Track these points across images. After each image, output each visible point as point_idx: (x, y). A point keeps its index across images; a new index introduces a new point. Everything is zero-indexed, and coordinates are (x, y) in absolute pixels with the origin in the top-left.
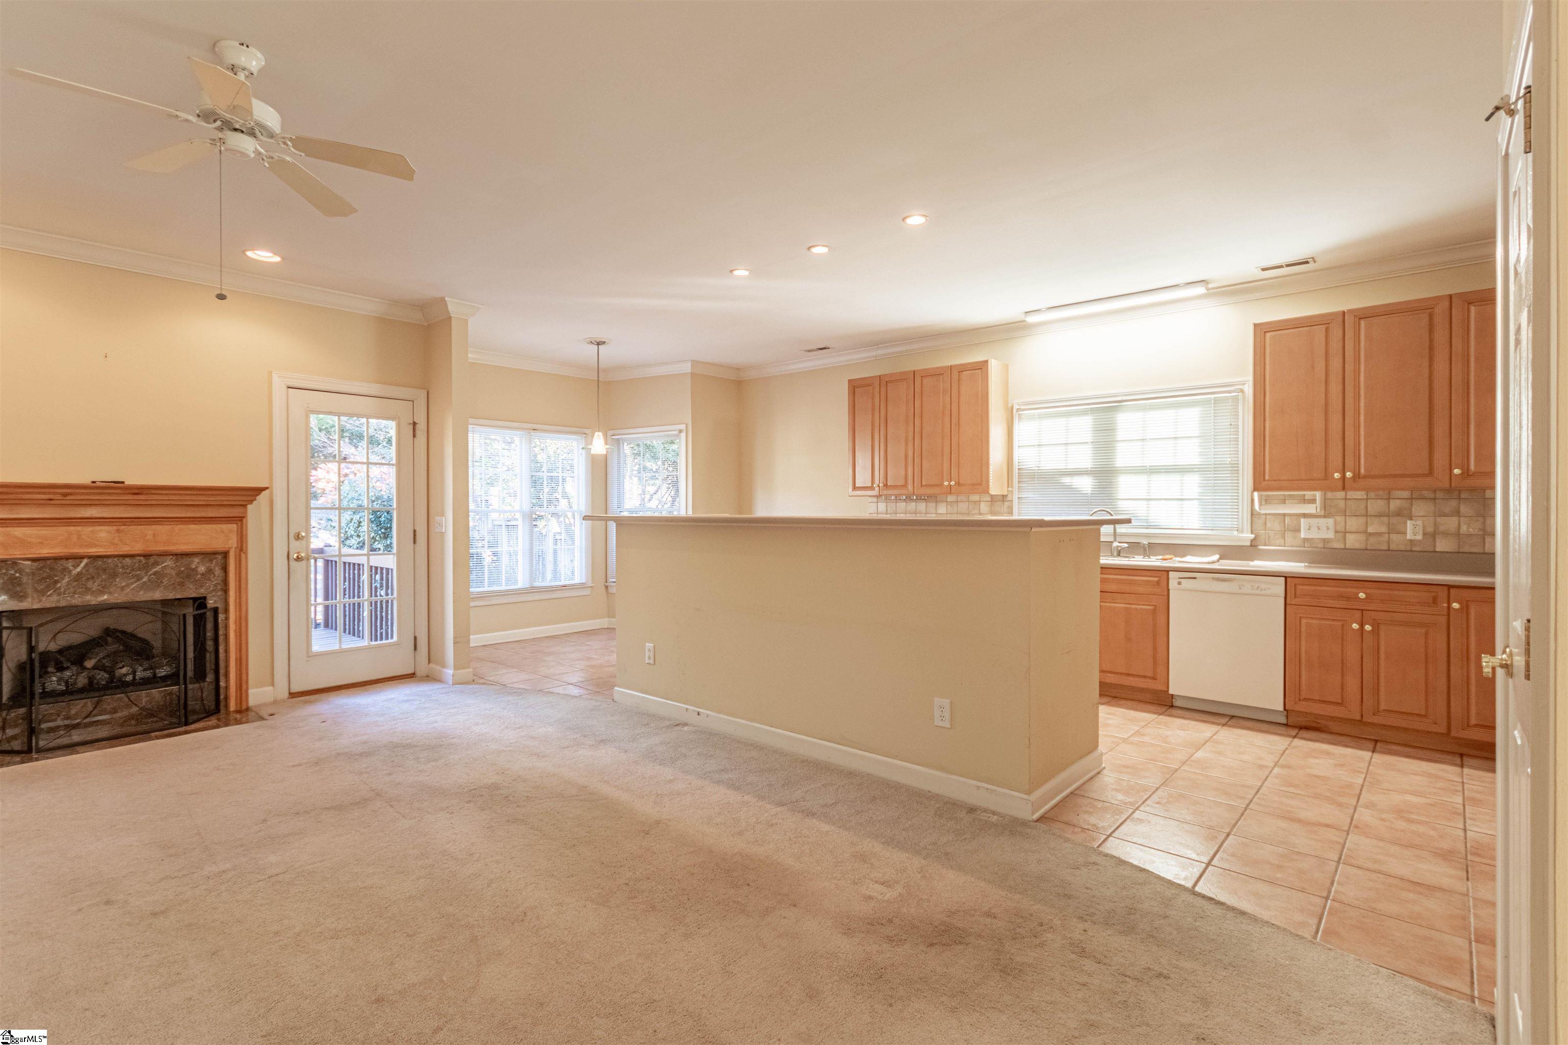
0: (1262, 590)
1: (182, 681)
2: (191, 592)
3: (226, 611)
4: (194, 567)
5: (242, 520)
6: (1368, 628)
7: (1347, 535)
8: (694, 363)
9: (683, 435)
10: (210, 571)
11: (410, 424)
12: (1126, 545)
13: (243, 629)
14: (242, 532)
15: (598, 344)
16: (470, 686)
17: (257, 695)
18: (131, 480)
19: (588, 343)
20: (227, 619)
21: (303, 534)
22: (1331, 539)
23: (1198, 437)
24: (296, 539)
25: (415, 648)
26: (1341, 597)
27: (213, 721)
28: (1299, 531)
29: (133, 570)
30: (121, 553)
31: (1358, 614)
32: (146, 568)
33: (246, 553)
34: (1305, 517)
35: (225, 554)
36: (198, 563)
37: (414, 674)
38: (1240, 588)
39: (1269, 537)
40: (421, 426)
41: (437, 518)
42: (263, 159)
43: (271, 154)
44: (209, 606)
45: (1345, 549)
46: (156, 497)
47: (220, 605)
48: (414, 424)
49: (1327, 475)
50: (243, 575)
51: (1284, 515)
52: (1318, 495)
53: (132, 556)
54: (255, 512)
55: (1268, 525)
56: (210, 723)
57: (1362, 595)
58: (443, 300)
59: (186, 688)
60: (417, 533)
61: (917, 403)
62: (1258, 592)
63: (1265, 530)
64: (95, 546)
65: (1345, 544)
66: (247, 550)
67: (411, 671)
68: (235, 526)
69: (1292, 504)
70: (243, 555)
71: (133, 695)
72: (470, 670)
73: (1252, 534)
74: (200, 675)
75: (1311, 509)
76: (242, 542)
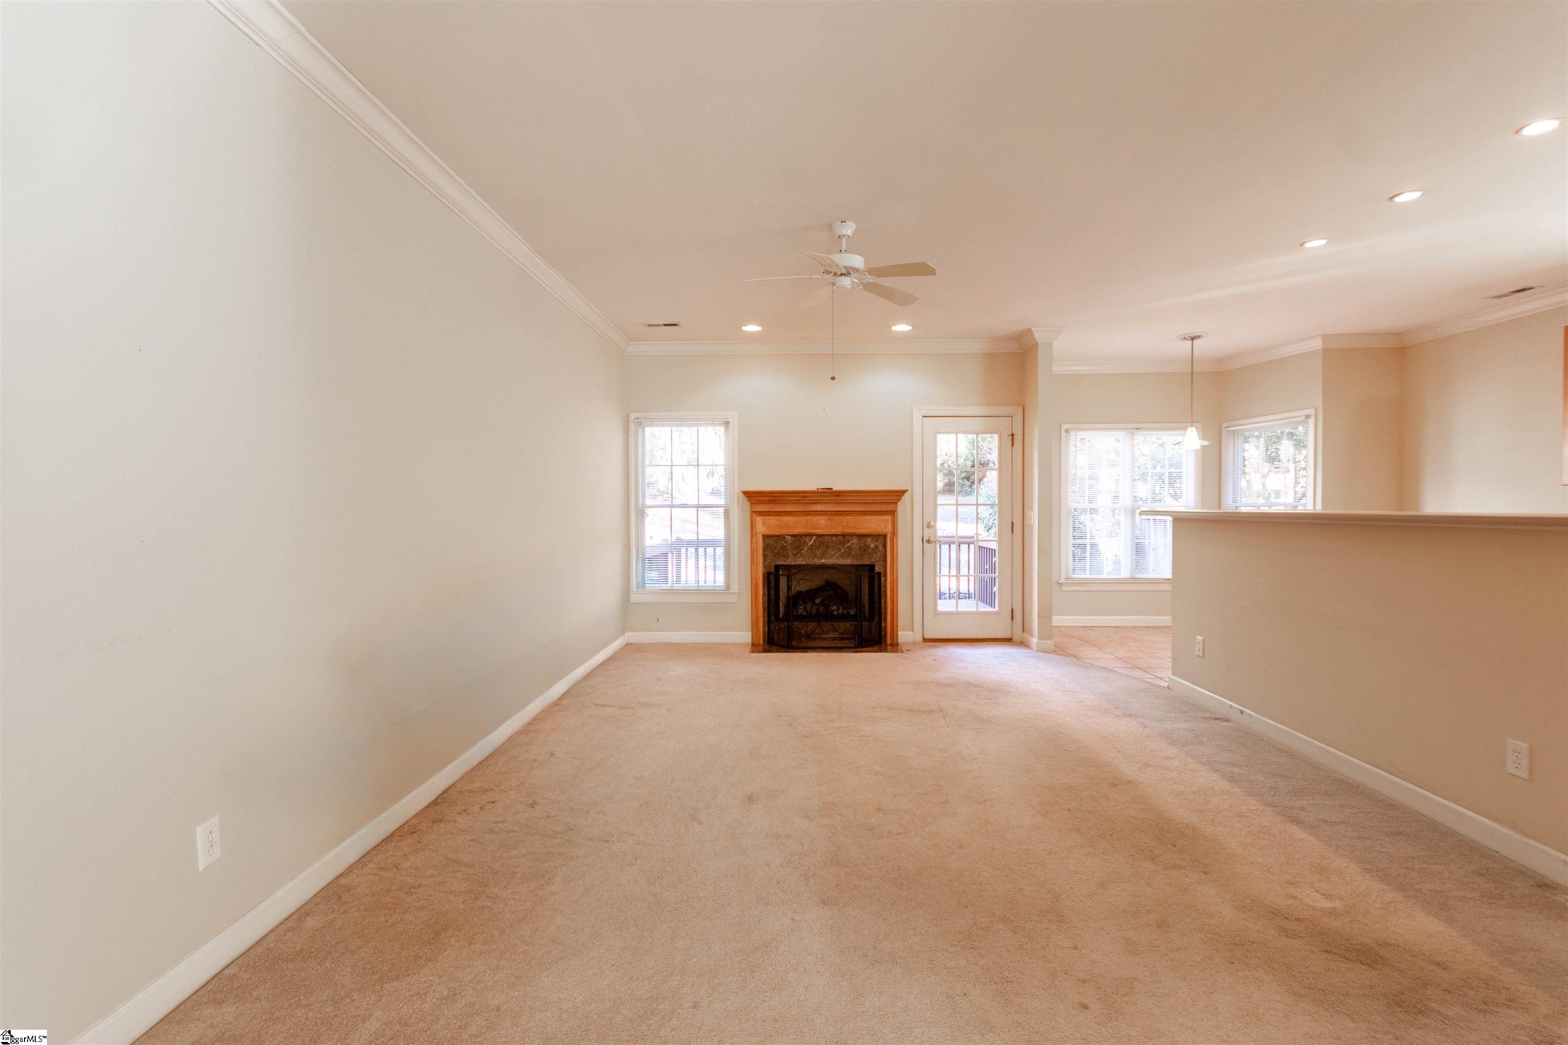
1: (859, 618)
2: (867, 561)
3: (886, 575)
4: (868, 544)
5: (894, 513)
8: (1325, 337)
9: (1311, 421)
10: (876, 547)
11: (1009, 435)
13: (895, 589)
14: (894, 521)
15: (1193, 339)
16: (1050, 655)
17: (903, 636)
18: (837, 487)
19: (1181, 339)
20: (886, 580)
21: (932, 524)
24: (928, 527)
25: (1012, 619)
27: (877, 648)
29: (837, 544)
30: (831, 533)
32: (843, 543)
33: (897, 536)
35: (885, 536)
36: (870, 542)
37: (1011, 639)
40: (1018, 436)
41: (1029, 512)
42: (859, 285)
43: (862, 281)
44: (876, 571)
46: (847, 498)
47: (882, 571)
48: (1013, 435)
50: (895, 551)
53: (836, 535)
54: (903, 507)
56: (874, 649)
58: (1029, 332)
59: (861, 623)
60: (1015, 525)
64: (819, 528)
66: (897, 534)
67: (1008, 636)
68: (890, 517)
70: (895, 537)
71: (836, 625)
72: (1052, 642)
74: (871, 619)
76: (894, 528)
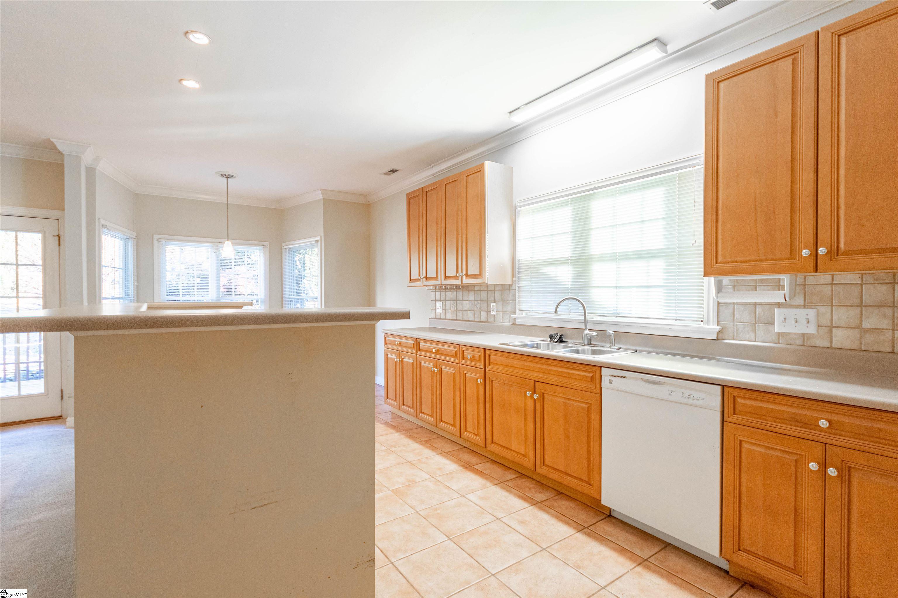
0: (693, 399)
6: (832, 471)
7: (834, 330)
8: (324, 191)
9: (319, 243)
11: (56, 236)
12: (595, 333)
15: (227, 177)
22: (813, 334)
23: (663, 218)
25: (62, 398)
26: (795, 420)
28: (772, 323)
31: (819, 450)
34: (779, 307)
37: (61, 416)
38: (670, 394)
39: (737, 330)
45: (831, 348)
48: (60, 236)
49: (793, 253)
51: (755, 304)
52: (786, 279)
55: (737, 316)
57: (823, 424)
61: (443, 208)
62: (690, 401)
63: (733, 321)
65: (831, 343)
67: (59, 414)
69: (764, 290)
73: (718, 325)
75: (778, 297)
